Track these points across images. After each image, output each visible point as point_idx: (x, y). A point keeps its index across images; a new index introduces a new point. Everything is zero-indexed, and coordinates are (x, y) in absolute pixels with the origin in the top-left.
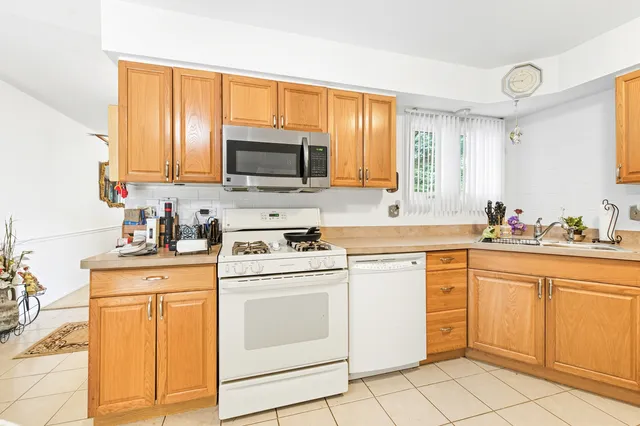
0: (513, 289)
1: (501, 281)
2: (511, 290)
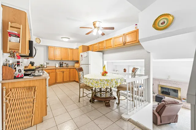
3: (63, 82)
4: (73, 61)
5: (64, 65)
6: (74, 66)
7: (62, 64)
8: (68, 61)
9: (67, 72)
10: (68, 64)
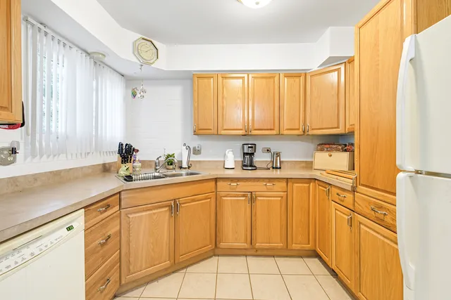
0: (156, 215)
1: (148, 212)
2: (155, 217)
3: (253, 250)
4: (304, 135)
5: (261, 158)
6: (309, 165)
7: (252, 154)
8: (280, 136)
9: (271, 196)
10: (278, 154)
